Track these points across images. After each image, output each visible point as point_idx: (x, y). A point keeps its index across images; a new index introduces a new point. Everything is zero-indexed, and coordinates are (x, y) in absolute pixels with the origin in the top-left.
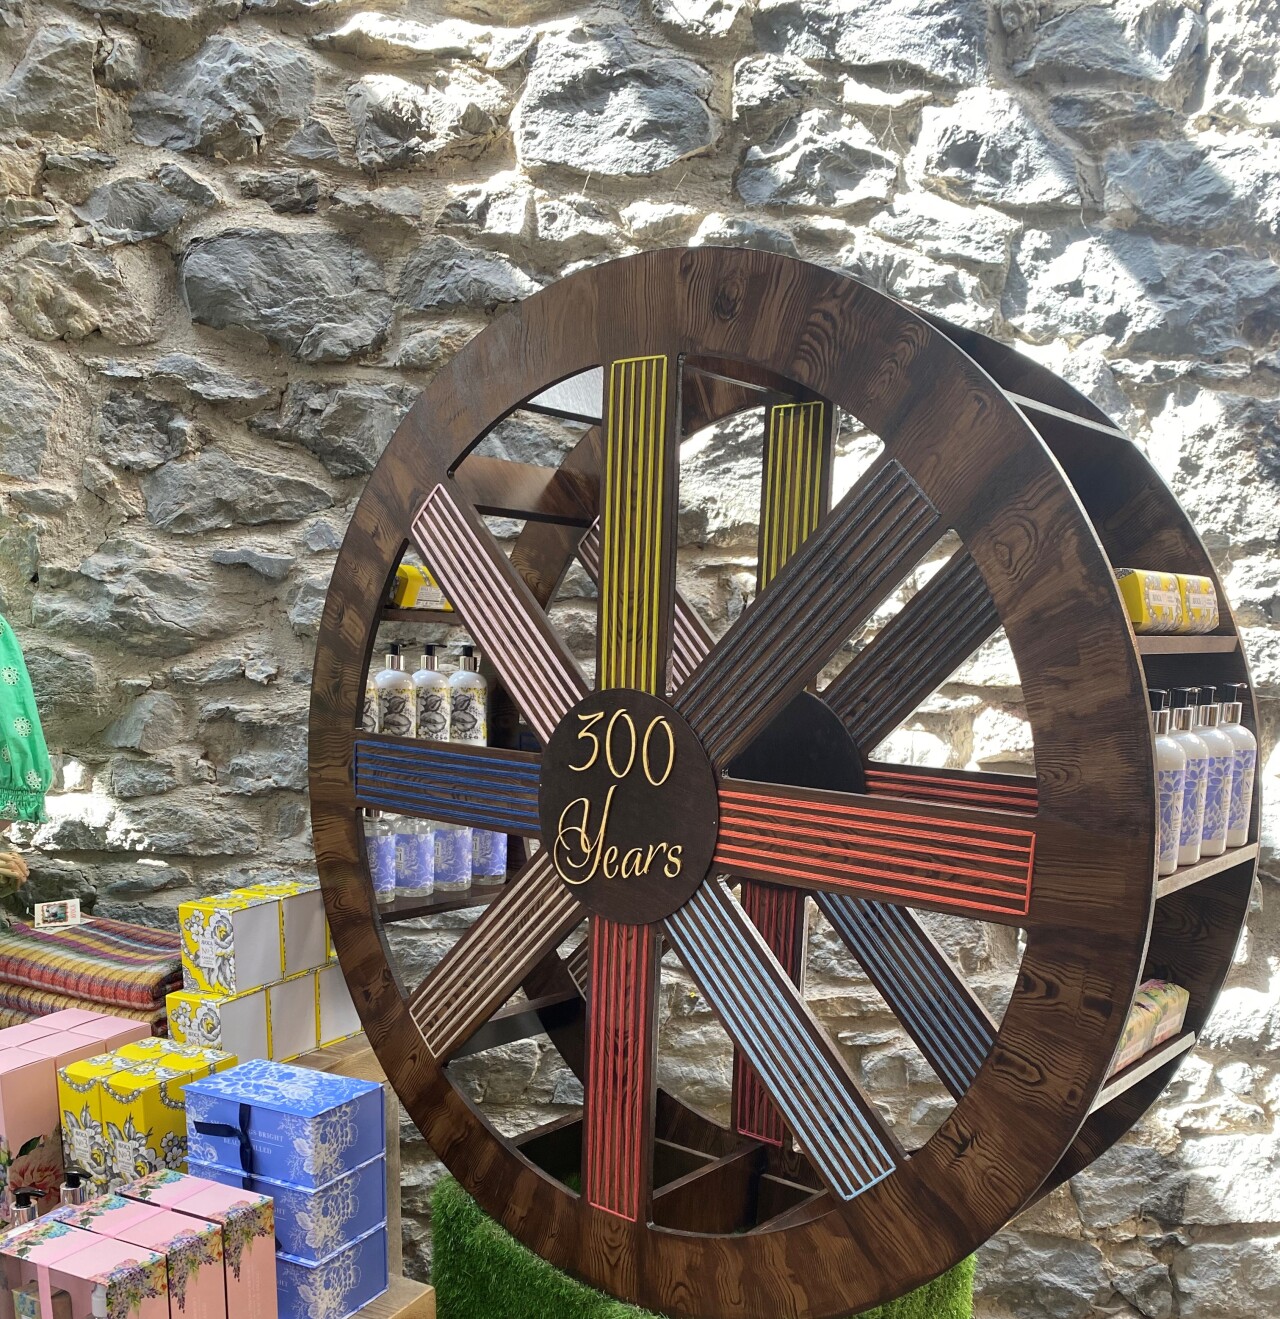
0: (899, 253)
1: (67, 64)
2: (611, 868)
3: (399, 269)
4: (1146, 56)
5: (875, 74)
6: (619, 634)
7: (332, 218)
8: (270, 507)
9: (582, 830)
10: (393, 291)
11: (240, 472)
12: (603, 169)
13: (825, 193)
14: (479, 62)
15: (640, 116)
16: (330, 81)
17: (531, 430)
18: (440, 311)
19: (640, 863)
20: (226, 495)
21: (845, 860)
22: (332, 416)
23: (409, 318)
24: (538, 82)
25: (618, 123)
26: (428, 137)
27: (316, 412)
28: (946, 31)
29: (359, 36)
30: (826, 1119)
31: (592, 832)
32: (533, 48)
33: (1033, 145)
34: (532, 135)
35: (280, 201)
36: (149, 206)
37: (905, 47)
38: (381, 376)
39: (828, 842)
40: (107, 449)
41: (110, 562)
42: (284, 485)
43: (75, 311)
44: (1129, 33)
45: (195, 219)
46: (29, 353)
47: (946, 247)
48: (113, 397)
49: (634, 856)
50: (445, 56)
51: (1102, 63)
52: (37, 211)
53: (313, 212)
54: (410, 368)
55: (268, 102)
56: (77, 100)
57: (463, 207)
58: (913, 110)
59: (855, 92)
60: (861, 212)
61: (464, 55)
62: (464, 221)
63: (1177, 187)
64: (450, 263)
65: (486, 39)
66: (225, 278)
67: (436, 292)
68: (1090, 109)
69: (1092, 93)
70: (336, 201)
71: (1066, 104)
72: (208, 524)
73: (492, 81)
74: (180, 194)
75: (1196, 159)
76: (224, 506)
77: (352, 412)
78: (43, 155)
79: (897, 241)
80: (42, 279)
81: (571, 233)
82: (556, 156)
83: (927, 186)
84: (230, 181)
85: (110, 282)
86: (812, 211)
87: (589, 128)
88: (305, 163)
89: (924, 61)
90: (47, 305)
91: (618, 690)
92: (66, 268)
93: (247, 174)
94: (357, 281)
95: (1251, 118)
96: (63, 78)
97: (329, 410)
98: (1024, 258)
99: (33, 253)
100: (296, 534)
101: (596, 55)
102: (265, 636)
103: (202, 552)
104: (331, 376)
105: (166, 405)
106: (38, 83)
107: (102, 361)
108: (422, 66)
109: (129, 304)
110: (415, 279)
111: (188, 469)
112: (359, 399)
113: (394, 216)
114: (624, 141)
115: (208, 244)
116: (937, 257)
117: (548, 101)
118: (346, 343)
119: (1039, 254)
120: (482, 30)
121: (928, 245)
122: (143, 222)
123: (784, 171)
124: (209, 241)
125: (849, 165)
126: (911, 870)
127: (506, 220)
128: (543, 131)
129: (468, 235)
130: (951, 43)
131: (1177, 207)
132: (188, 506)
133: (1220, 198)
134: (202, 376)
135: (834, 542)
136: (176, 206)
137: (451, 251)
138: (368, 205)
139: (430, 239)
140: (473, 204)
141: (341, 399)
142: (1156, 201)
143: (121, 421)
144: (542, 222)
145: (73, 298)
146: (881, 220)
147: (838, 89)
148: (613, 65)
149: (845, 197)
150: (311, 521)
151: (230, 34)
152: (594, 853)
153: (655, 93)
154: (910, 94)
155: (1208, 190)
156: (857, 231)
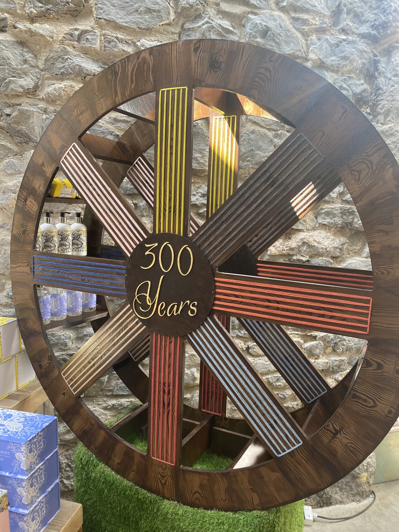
2: (162, 312)
3: (44, 58)
6: (165, 209)
7: (14, 35)
9: (147, 295)
10: (41, 67)
12: (129, 25)
15: (144, 6)
17: (101, 127)
18: (62, 77)
19: (176, 309)
21: (278, 309)
22: (15, 118)
23: (48, 79)
25: (135, 7)
26: (56, 5)
27: (8, 115)
30: (269, 422)
31: (152, 296)
34: (100, 9)
38: (37, 102)
39: (269, 301)
49: (173, 306)
51: (308, 6)
53: (5, 31)
54: (51, 100)
57: (71, 35)
58: (244, 15)
59: (224, 6)
62: (71, 40)
64: (66, 57)
67: (60, 69)
68: (305, 22)
69: (305, 16)
70: (15, 28)
71: (295, 19)
75: (338, 44)
77: (24, 116)
81: (117, 49)
82: (110, 18)
87: (123, 8)
88: (2, 10)
91: (164, 234)
94: (25, 61)
97: (14, 114)
104: (14, 101)
110: (50, 62)
112: (27, 110)
113: (42, 36)
114: (137, 15)
118: (21, 86)
123: (198, 33)
126: (311, 314)
127: (90, 42)
128: (105, 7)
129: (73, 46)
131: (332, 60)
133: (347, 58)
135: (272, 170)
137: (67, 53)
138: (30, 30)
139: (57, 46)
140: (76, 34)
141: (19, 110)
142: (326, 57)
144: (105, 44)
150: (7, 161)
152: (153, 305)
154: (244, 9)
155: (342, 55)
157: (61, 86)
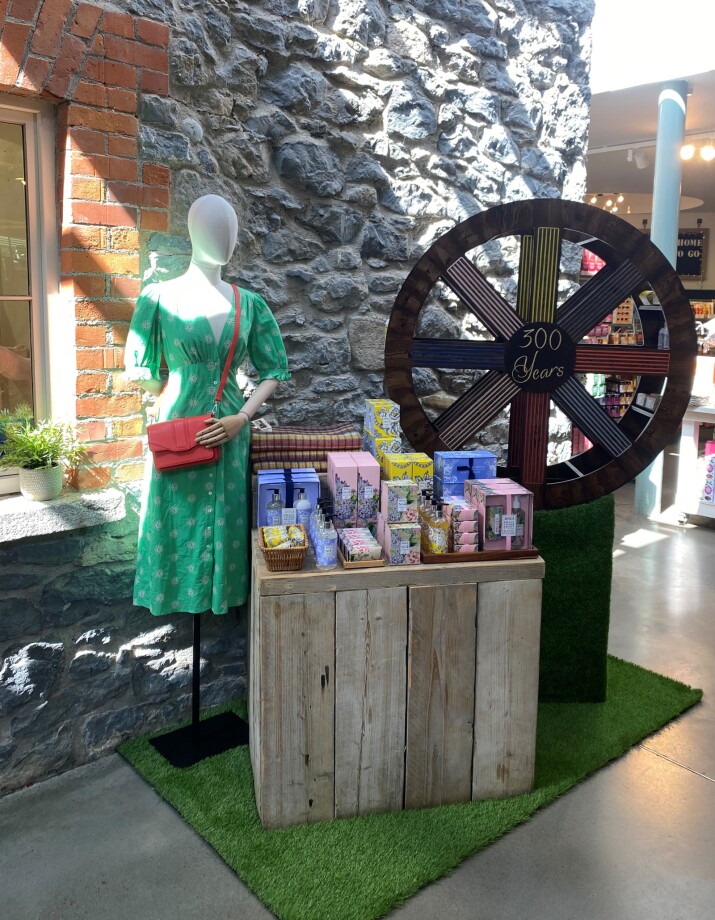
0: (479, 175)
1: (247, 66)
3: (348, 163)
4: (531, 122)
5: (475, 116)
7: (329, 141)
8: (305, 253)
9: (524, 365)
10: (345, 171)
11: (296, 238)
12: (409, 135)
13: (462, 152)
14: (376, 92)
15: (419, 119)
16: (329, 89)
18: (360, 181)
20: (293, 248)
22: (327, 218)
23: (349, 182)
24: (393, 102)
25: (413, 120)
26: (360, 116)
27: (322, 216)
28: (491, 105)
29: (341, 75)
31: (528, 366)
32: (391, 91)
33: (508, 145)
34: (390, 121)
35: (314, 131)
36: (271, 127)
37: (482, 109)
38: (342, 204)
40: (252, 225)
41: (251, 274)
42: (310, 244)
43: (244, 167)
44: (529, 114)
45: (286, 135)
46: (226, 183)
47: (491, 175)
48: (254, 204)
49: (545, 372)
50: (366, 87)
52: (231, 123)
53: (322, 137)
54: (351, 202)
55: (313, 94)
56: (249, 81)
57: (369, 143)
58: (482, 128)
59: (469, 120)
60: (471, 160)
61: (372, 89)
62: (369, 148)
63: (538, 163)
64: (365, 163)
65: (378, 84)
66: (298, 160)
67: (360, 173)
68: (521, 136)
69: (521, 131)
70: (330, 134)
71: (515, 133)
72: (286, 259)
73: (379, 99)
74: (282, 124)
75: (541, 156)
76: (291, 252)
77: (335, 216)
78: (234, 101)
79: (479, 171)
80: (234, 153)
81: (399, 158)
82: (397, 129)
83: (484, 154)
84: (298, 121)
85: (258, 156)
86: (459, 158)
87: (405, 121)
88: (322, 118)
89: (486, 114)
90: (235, 163)
92: (243, 149)
93: (304, 120)
94: (335, 166)
95: (552, 144)
96: (246, 72)
97: (326, 215)
98: (505, 180)
99: (231, 141)
100: (312, 264)
101: (408, 97)
102: (300, 306)
103: (283, 271)
104: (326, 202)
105: (271, 208)
106: (236, 72)
107: (250, 188)
108: (359, 89)
109: (262, 166)
110: (352, 168)
111: (278, 235)
112: (337, 212)
113: (349, 143)
114: (414, 127)
115: (292, 146)
116: (488, 177)
117: (395, 109)
118: (333, 190)
119: (509, 180)
120: (376, 80)
121: (486, 173)
122: (269, 134)
123: (453, 143)
124: (293, 145)
125: (468, 144)
127: (381, 150)
128: (393, 119)
129: (370, 153)
130: (491, 109)
131: (538, 170)
132: (280, 251)
133: (547, 168)
134: (285, 198)
136: (280, 129)
137: (365, 159)
138: (342, 138)
139: (359, 152)
140: (372, 142)
141: (331, 211)
143: (256, 214)
144: (391, 152)
145: (244, 161)
146: (475, 163)
147: (464, 118)
148: (413, 100)
149: (467, 155)
150: (317, 259)
151: (299, 65)
152: (529, 373)
153: (423, 112)
154: (483, 124)
156: (470, 166)
157: (361, 189)
